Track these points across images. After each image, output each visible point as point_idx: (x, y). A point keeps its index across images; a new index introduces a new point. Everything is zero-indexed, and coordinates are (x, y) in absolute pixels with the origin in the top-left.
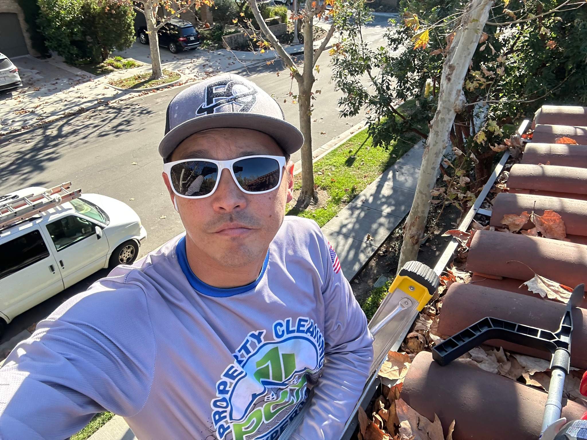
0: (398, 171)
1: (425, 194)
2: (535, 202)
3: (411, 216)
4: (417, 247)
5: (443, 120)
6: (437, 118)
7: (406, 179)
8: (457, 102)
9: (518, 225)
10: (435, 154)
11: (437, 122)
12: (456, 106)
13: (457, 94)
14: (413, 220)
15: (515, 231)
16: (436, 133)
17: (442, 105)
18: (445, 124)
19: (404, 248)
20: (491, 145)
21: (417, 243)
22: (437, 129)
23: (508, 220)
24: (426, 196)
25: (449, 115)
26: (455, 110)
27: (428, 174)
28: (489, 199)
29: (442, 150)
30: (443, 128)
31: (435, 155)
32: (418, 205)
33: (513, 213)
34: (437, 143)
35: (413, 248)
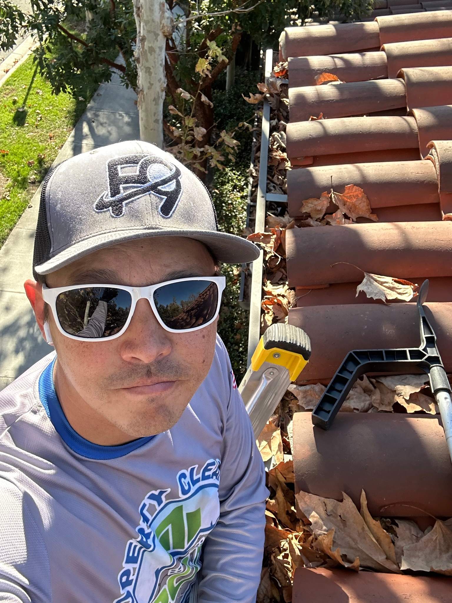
0: (93, 122)
2: (331, 177)
5: (152, 50)
6: (143, 48)
7: (109, 132)
8: (163, 22)
9: (320, 211)
10: (153, 101)
11: (144, 53)
12: (163, 27)
13: (160, 9)
15: (319, 219)
16: (148, 70)
17: (145, 27)
18: (156, 56)
20: (245, 96)
22: (147, 65)
23: (308, 206)
25: (157, 41)
26: (164, 33)
27: (151, 130)
28: (270, 177)
29: (160, 94)
30: (155, 62)
31: (154, 102)
33: (312, 198)
34: (153, 84)
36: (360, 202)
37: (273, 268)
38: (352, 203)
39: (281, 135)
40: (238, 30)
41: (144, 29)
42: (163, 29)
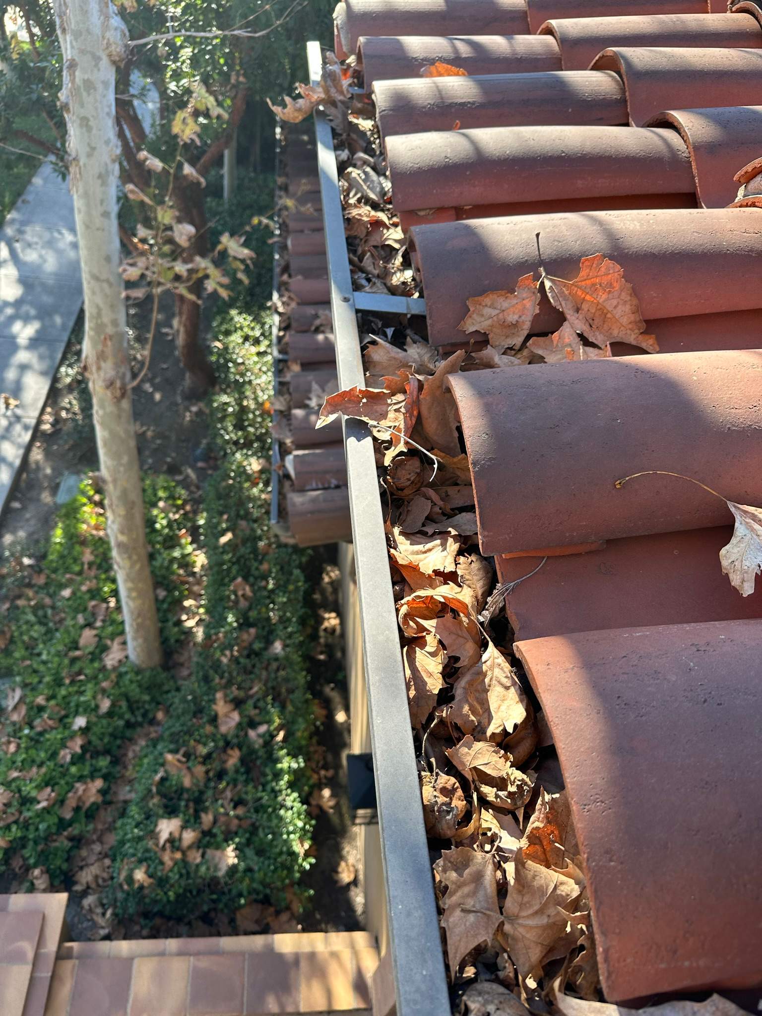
0: (17, 241)
1: (107, 281)
2: (538, 235)
3: (91, 338)
4: (126, 404)
5: (89, 85)
6: (73, 81)
7: (41, 256)
8: (108, 35)
9: (515, 325)
10: (98, 178)
11: (75, 92)
12: (108, 45)
13: (101, 11)
14: (100, 347)
15: (511, 349)
16: (85, 123)
17: (74, 43)
18: (99, 98)
19: (101, 412)
21: (123, 395)
22: (83, 112)
23: (482, 315)
24: (111, 285)
25: (99, 70)
26: (110, 56)
27: (98, 229)
29: (110, 166)
30: (96, 109)
31: (100, 181)
32: (99, 310)
34: (95, 148)
35: (120, 409)
36: (615, 302)
37: (402, 490)
38: (598, 303)
39: (365, 173)
40: (241, 83)
41: (72, 47)
42: (107, 48)
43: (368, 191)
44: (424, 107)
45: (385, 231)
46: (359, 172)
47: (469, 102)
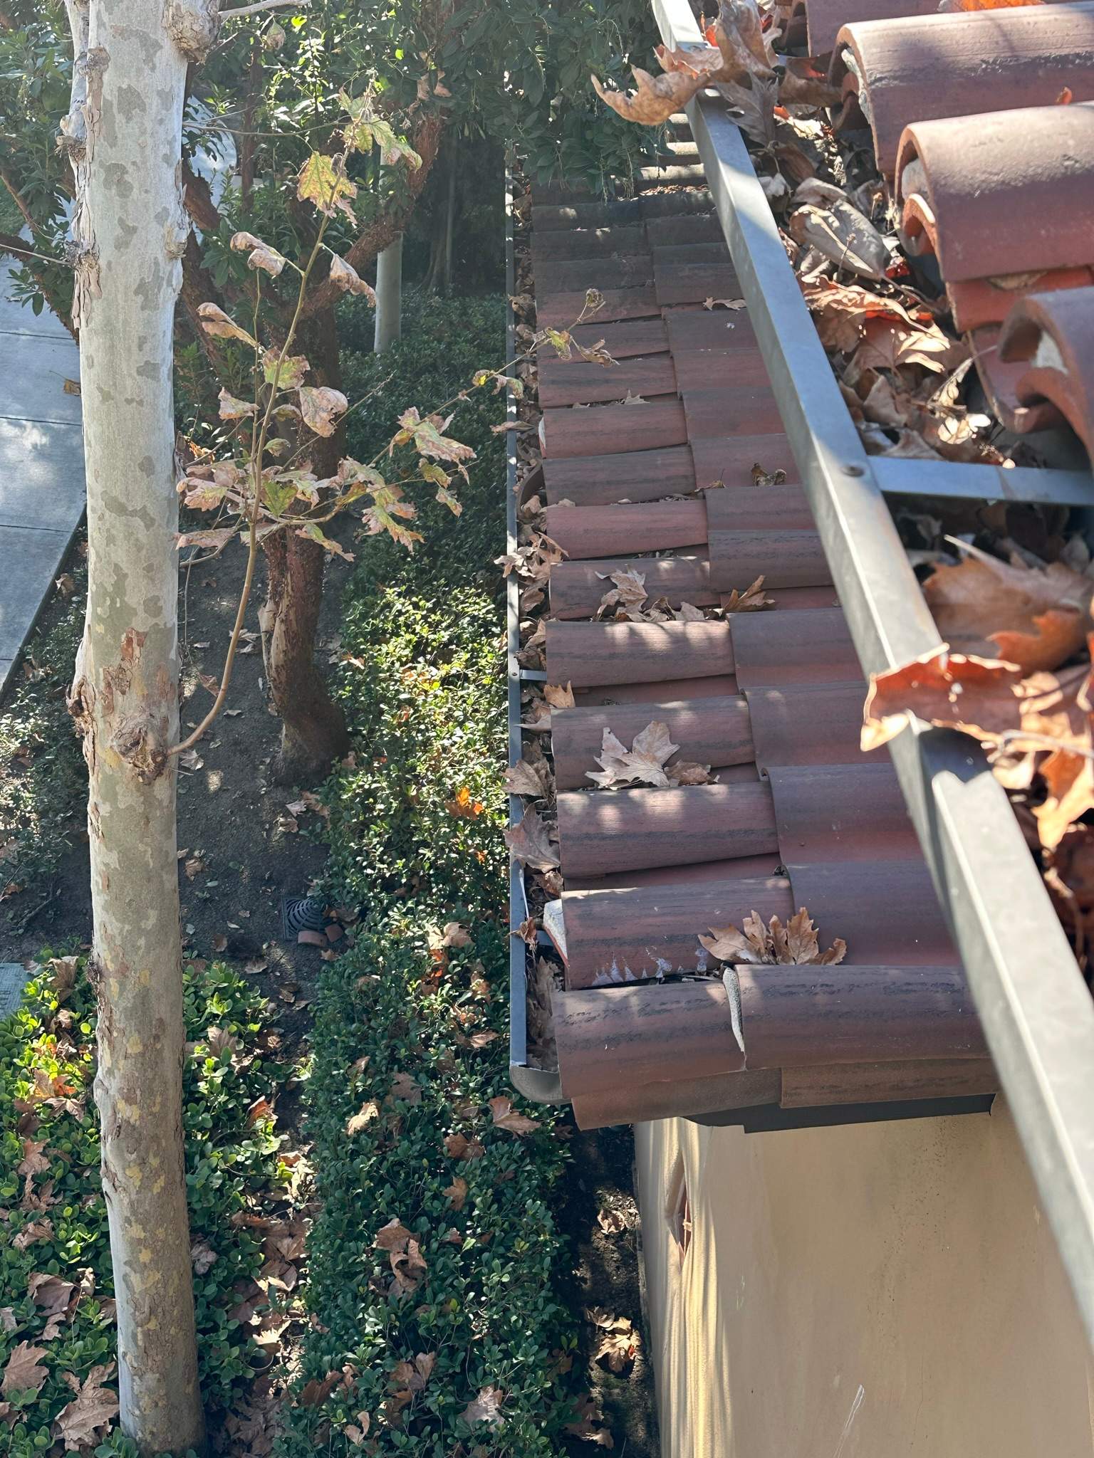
1: (143, 514)
3: (98, 642)
4: (163, 790)
5: (131, 101)
6: (96, 94)
10: (137, 293)
11: (101, 115)
12: (177, 18)
14: (116, 661)
16: (116, 178)
17: (105, 17)
18: (149, 125)
19: (105, 809)
20: (607, 86)
21: (159, 770)
22: (113, 156)
24: (149, 523)
25: (153, 69)
26: (178, 39)
27: (129, 401)
29: (165, 267)
30: (143, 148)
31: (140, 299)
32: (121, 577)
34: (134, 230)
35: (149, 800)
40: (439, 97)
41: (101, 24)
42: (174, 24)
43: (849, 253)
44: (973, 69)
45: (902, 336)
46: (826, 213)
47: (1078, 56)
